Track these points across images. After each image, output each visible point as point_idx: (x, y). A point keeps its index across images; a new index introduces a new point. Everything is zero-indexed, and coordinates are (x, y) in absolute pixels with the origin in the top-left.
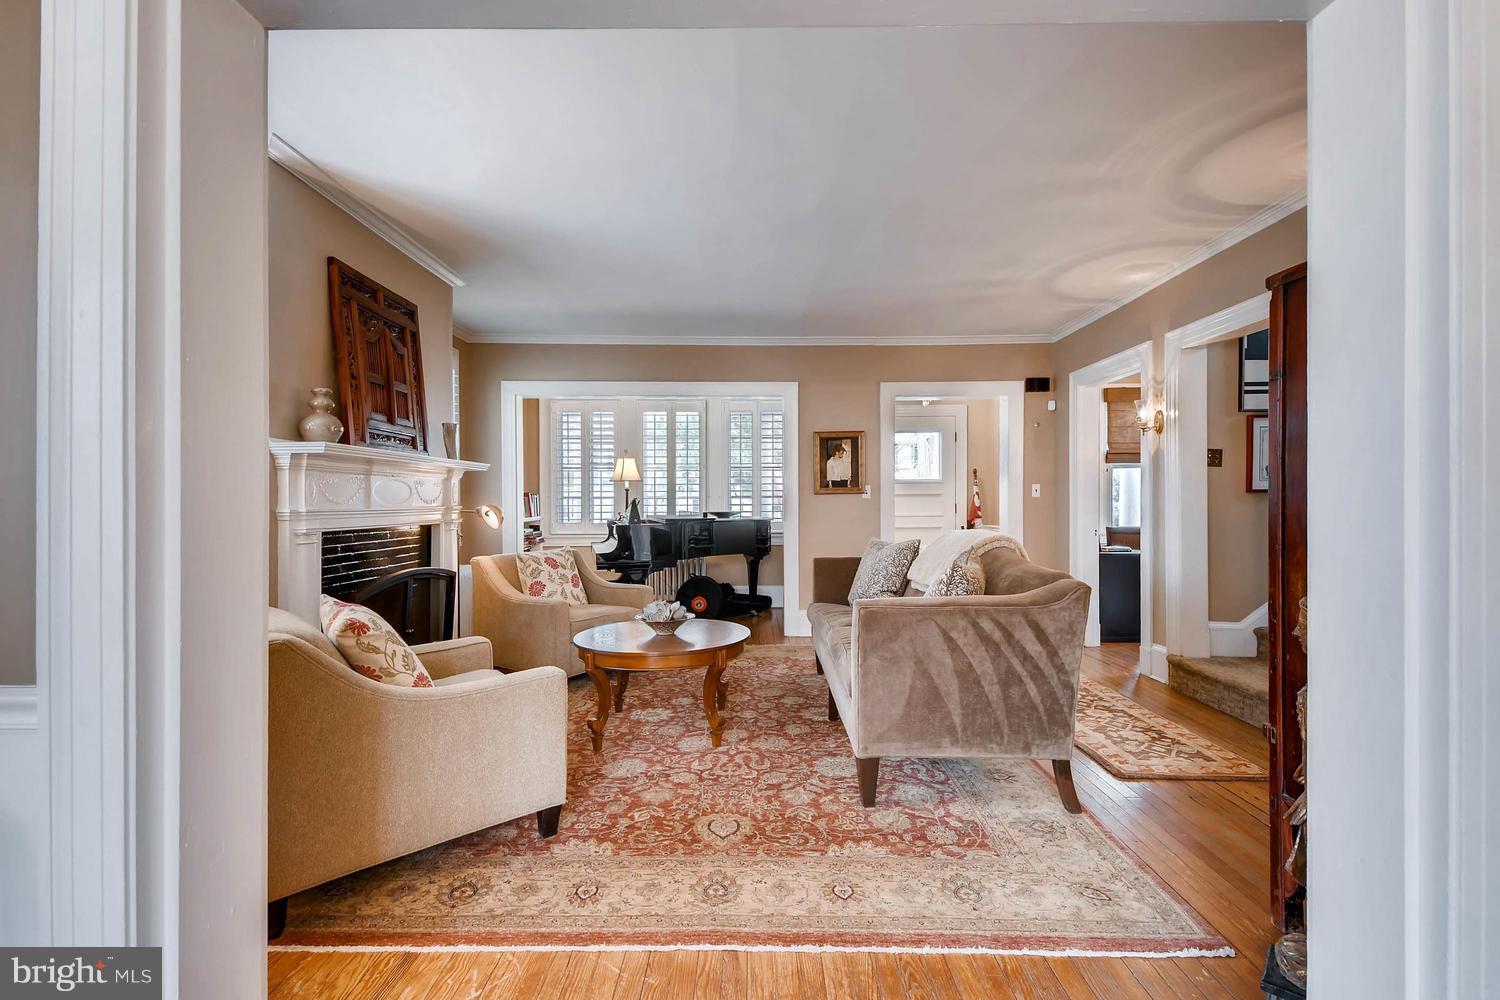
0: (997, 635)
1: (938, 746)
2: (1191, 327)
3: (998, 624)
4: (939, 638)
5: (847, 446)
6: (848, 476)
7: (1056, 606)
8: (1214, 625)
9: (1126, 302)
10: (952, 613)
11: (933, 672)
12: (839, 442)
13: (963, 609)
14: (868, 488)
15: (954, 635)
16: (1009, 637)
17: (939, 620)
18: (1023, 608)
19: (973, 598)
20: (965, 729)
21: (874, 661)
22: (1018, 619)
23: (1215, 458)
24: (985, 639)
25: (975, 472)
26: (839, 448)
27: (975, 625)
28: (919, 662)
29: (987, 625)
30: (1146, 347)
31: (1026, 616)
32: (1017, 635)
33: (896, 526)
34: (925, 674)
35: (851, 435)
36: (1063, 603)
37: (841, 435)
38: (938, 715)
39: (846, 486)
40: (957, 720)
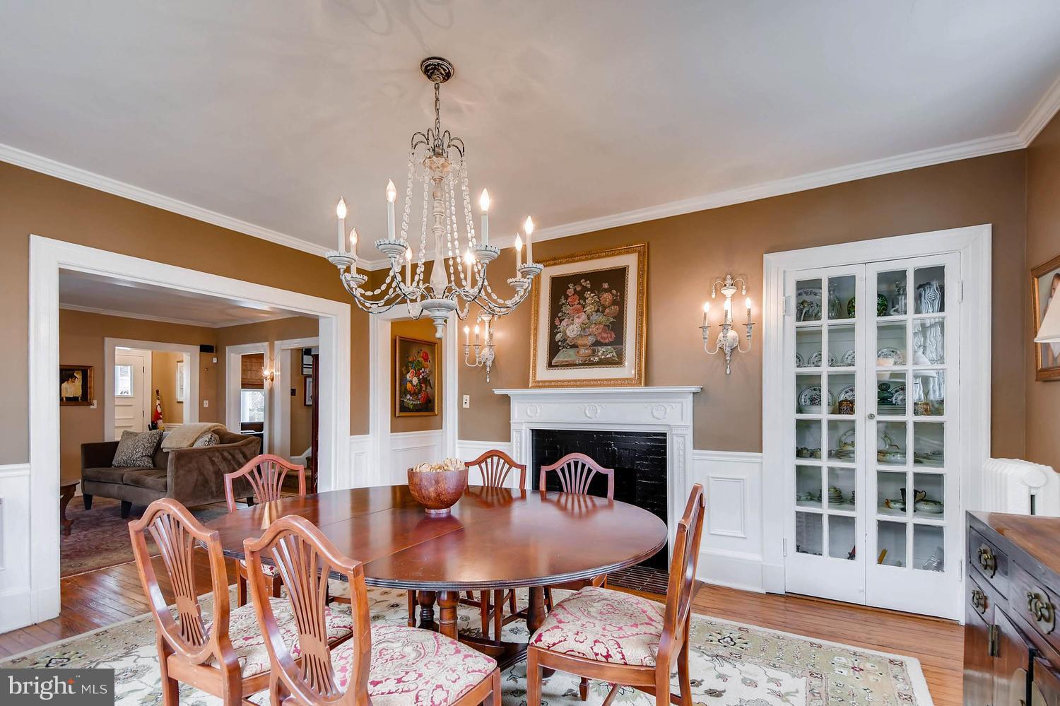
0: (230, 457)
1: (206, 500)
2: (285, 341)
3: (230, 453)
4: (208, 461)
5: (78, 376)
6: (79, 393)
7: (250, 446)
8: (292, 457)
9: (257, 322)
10: (213, 451)
11: (205, 473)
12: (71, 372)
13: (217, 450)
14: (95, 402)
15: (213, 459)
16: (234, 457)
17: (208, 454)
18: (239, 448)
19: (217, 446)
20: (217, 492)
21: (181, 472)
22: (237, 451)
23: (293, 392)
24: (225, 459)
25: (158, 391)
26: (72, 376)
27: (222, 455)
28: (200, 470)
29: (226, 454)
30: (266, 344)
31: (240, 450)
32: (237, 456)
33: (116, 425)
34: (201, 474)
35: (82, 368)
36: (252, 445)
37: (73, 368)
38: (207, 489)
39: (78, 400)
40: (214, 489)
